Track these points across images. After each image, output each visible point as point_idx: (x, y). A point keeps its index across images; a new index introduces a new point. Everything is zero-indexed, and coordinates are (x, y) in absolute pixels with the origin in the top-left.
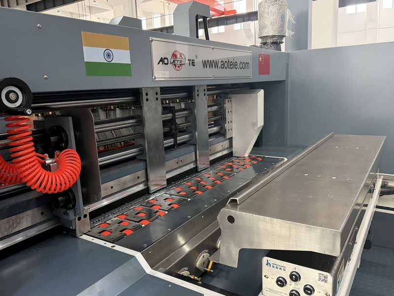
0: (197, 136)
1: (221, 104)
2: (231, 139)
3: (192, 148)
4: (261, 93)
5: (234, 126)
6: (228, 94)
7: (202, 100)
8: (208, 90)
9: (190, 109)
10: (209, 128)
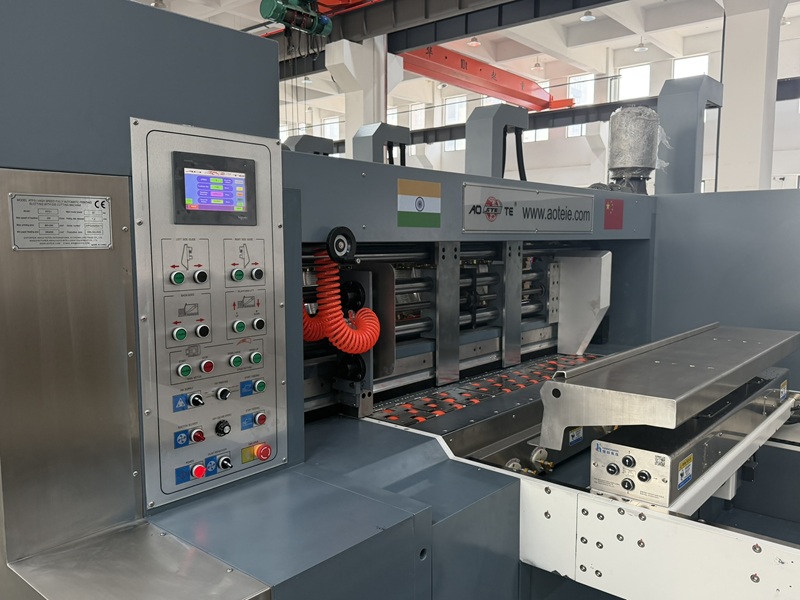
0: (504, 314)
1: (541, 271)
2: (555, 326)
3: (496, 331)
4: (607, 258)
5: (561, 305)
6: (553, 255)
7: (515, 262)
8: (525, 248)
9: (497, 275)
10: (523, 305)
